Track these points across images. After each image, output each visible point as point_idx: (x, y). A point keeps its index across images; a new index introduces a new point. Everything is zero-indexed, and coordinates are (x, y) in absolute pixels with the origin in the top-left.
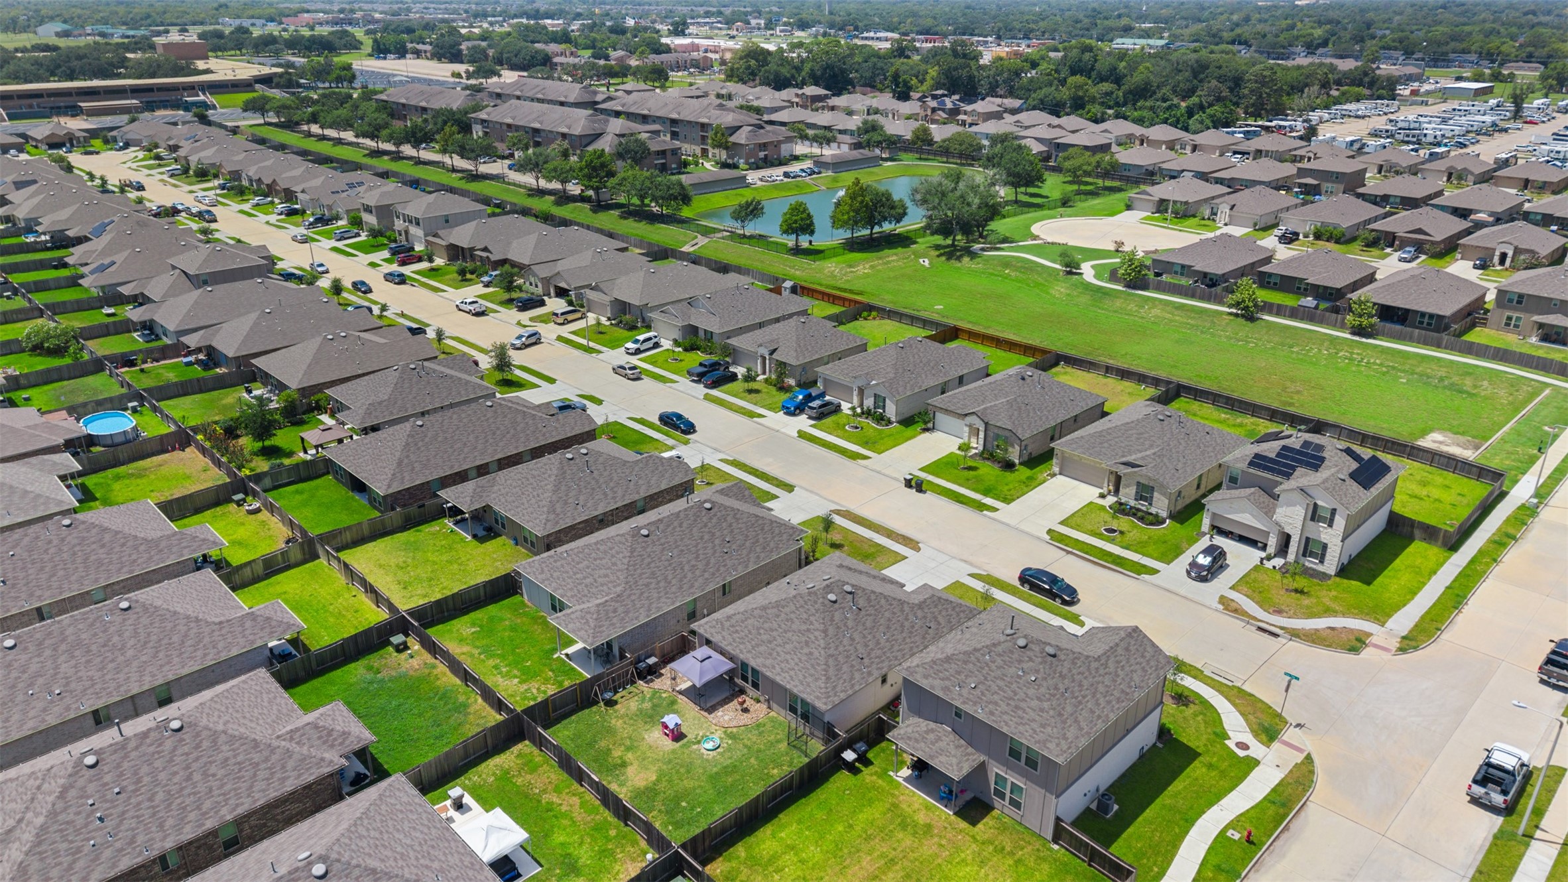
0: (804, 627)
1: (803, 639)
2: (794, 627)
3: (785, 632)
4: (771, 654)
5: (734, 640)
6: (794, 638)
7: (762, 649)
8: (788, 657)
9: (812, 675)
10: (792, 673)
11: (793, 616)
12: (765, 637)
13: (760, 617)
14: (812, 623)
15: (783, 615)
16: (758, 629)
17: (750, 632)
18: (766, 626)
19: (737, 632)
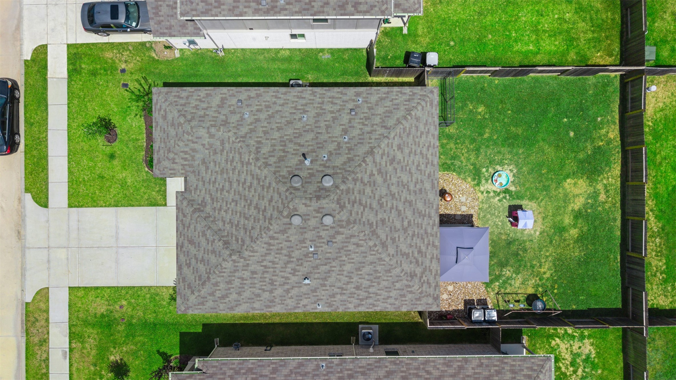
0: (379, 179)
1: (390, 168)
2: (384, 191)
3: (393, 196)
4: (421, 190)
5: (428, 244)
6: (394, 180)
7: (420, 205)
8: (413, 170)
9: (417, 127)
10: (424, 151)
11: (375, 205)
12: (409, 213)
13: (393, 240)
14: (372, 175)
15: (380, 216)
16: (405, 230)
17: (413, 235)
18: (398, 225)
19: (420, 252)
